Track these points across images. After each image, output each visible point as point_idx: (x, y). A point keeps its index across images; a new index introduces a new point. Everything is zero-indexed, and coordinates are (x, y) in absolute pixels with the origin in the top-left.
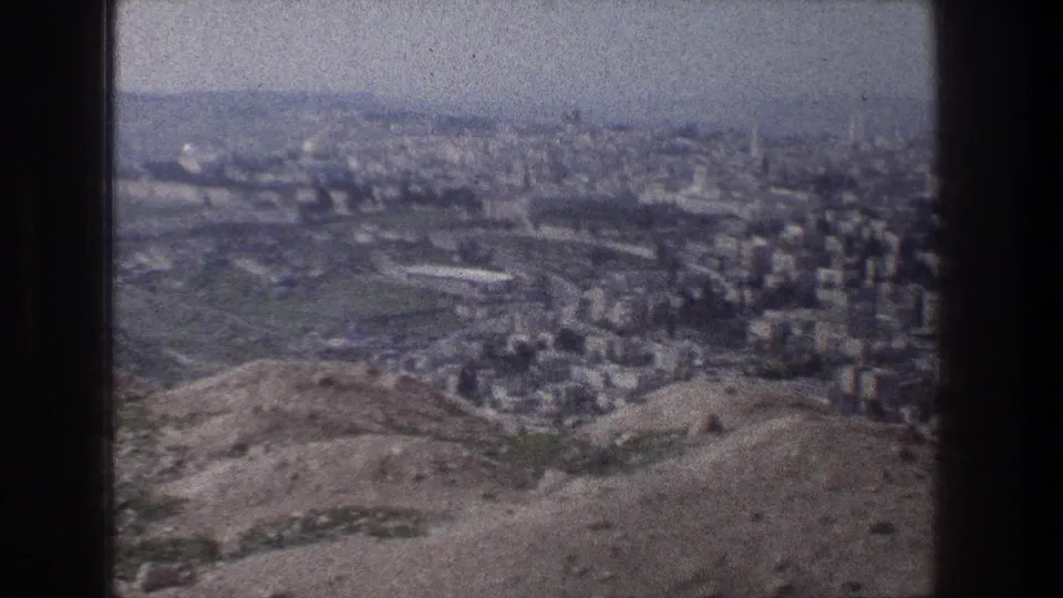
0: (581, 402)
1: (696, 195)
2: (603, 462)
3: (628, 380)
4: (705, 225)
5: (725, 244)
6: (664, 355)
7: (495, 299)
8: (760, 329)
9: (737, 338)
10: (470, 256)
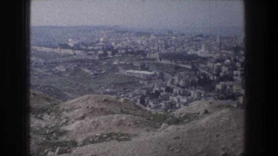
0: (172, 106)
1: (202, 52)
2: (178, 121)
3: (184, 100)
4: (204, 60)
5: (210, 65)
6: (194, 93)
7: (149, 79)
8: (219, 86)
9: (212, 89)
10: (143, 68)
